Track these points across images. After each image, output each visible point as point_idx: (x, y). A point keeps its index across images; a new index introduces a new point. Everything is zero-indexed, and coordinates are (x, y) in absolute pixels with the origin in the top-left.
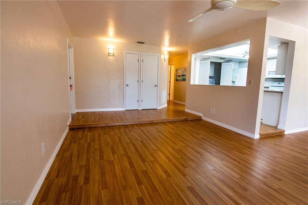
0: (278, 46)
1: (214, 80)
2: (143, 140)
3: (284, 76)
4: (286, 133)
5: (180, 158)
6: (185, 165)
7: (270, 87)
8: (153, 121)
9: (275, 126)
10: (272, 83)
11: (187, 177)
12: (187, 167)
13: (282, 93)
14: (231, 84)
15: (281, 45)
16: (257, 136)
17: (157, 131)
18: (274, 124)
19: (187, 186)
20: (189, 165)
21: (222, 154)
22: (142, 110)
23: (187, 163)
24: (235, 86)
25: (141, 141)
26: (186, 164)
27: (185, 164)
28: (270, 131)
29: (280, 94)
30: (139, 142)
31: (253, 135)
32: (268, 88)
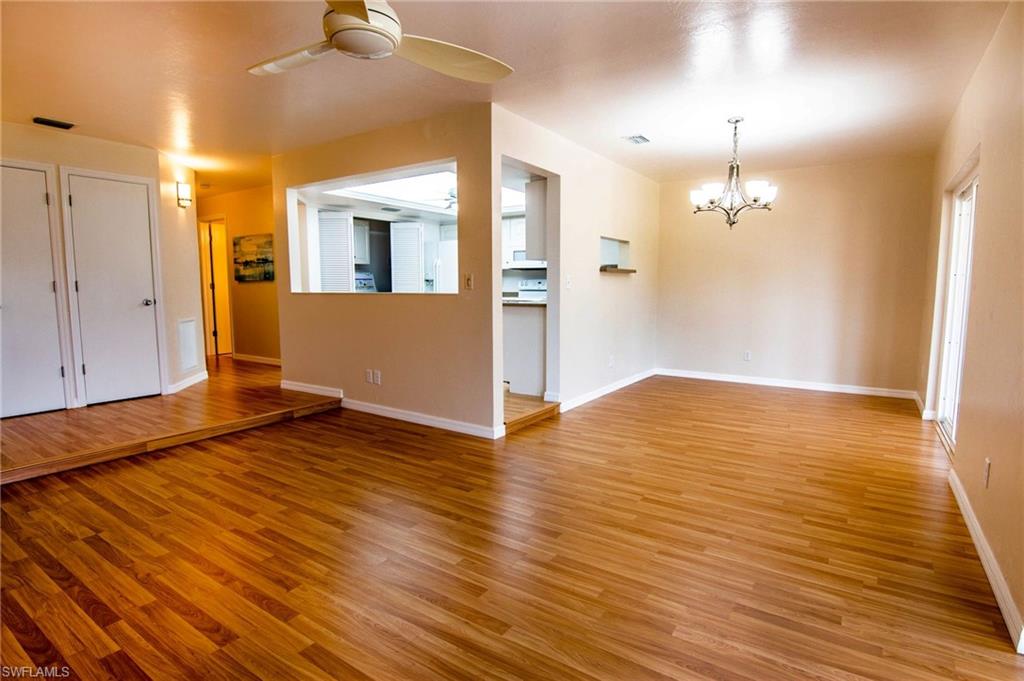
0: (526, 184)
1: (371, 276)
2: (98, 531)
3: (544, 265)
4: (563, 409)
5: (268, 559)
6: (287, 578)
7: (520, 293)
8: (144, 444)
9: (539, 395)
10: (524, 282)
11: (299, 616)
12: (297, 584)
13: (545, 306)
14: (422, 289)
15: (532, 181)
16: (499, 432)
17: (166, 482)
18: (534, 392)
19: (300, 650)
20: (301, 574)
21: (411, 505)
22: (89, 406)
23: (295, 570)
24: (434, 292)
25: (87, 541)
26: (293, 571)
27: (289, 574)
28: (530, 411)
29: (541, 309)
30: (82, 545)
31: (488, 428)
32: (516, 295)
